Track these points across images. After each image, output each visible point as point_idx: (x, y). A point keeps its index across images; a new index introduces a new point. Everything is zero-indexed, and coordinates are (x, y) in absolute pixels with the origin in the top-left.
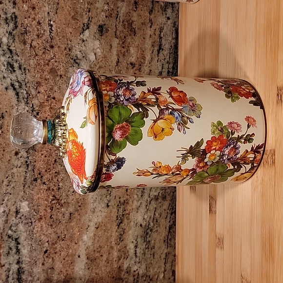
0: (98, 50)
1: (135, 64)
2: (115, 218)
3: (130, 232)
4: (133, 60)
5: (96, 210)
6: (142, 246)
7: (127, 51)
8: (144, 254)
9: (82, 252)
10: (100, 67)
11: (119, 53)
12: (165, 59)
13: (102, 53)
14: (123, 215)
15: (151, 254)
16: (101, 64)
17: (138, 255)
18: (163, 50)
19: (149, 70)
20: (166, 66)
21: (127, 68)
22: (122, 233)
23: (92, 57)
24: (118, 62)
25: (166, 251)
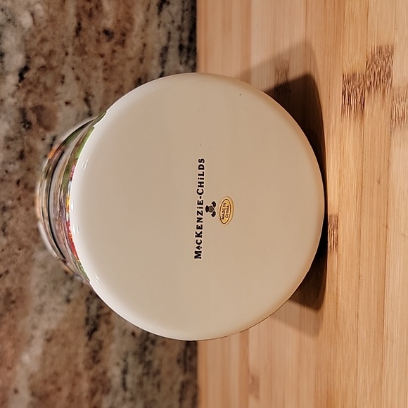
0: (39, 7)
1: (113, 33)
2: (82, 322)
3: (113, 347)
4: (109, 23)
5: (46, 308)
6: (136, 371)
7: (97, 7)
8: (141, 384)
9: (22, 383)
10: (43, 40)
11: (81, 13)
12: (173, 22)
13: (47, 11)
14: (98, 316)
15: (153, 384)
16: (45, 33)
17: (129, 385)
18: (168, 3)
19: (141, 45)
20: (176, 35)
21: (98, 41)
22: (97, 348)
23: (26, 21)
24: (79, 29)
25: (181, 378)
